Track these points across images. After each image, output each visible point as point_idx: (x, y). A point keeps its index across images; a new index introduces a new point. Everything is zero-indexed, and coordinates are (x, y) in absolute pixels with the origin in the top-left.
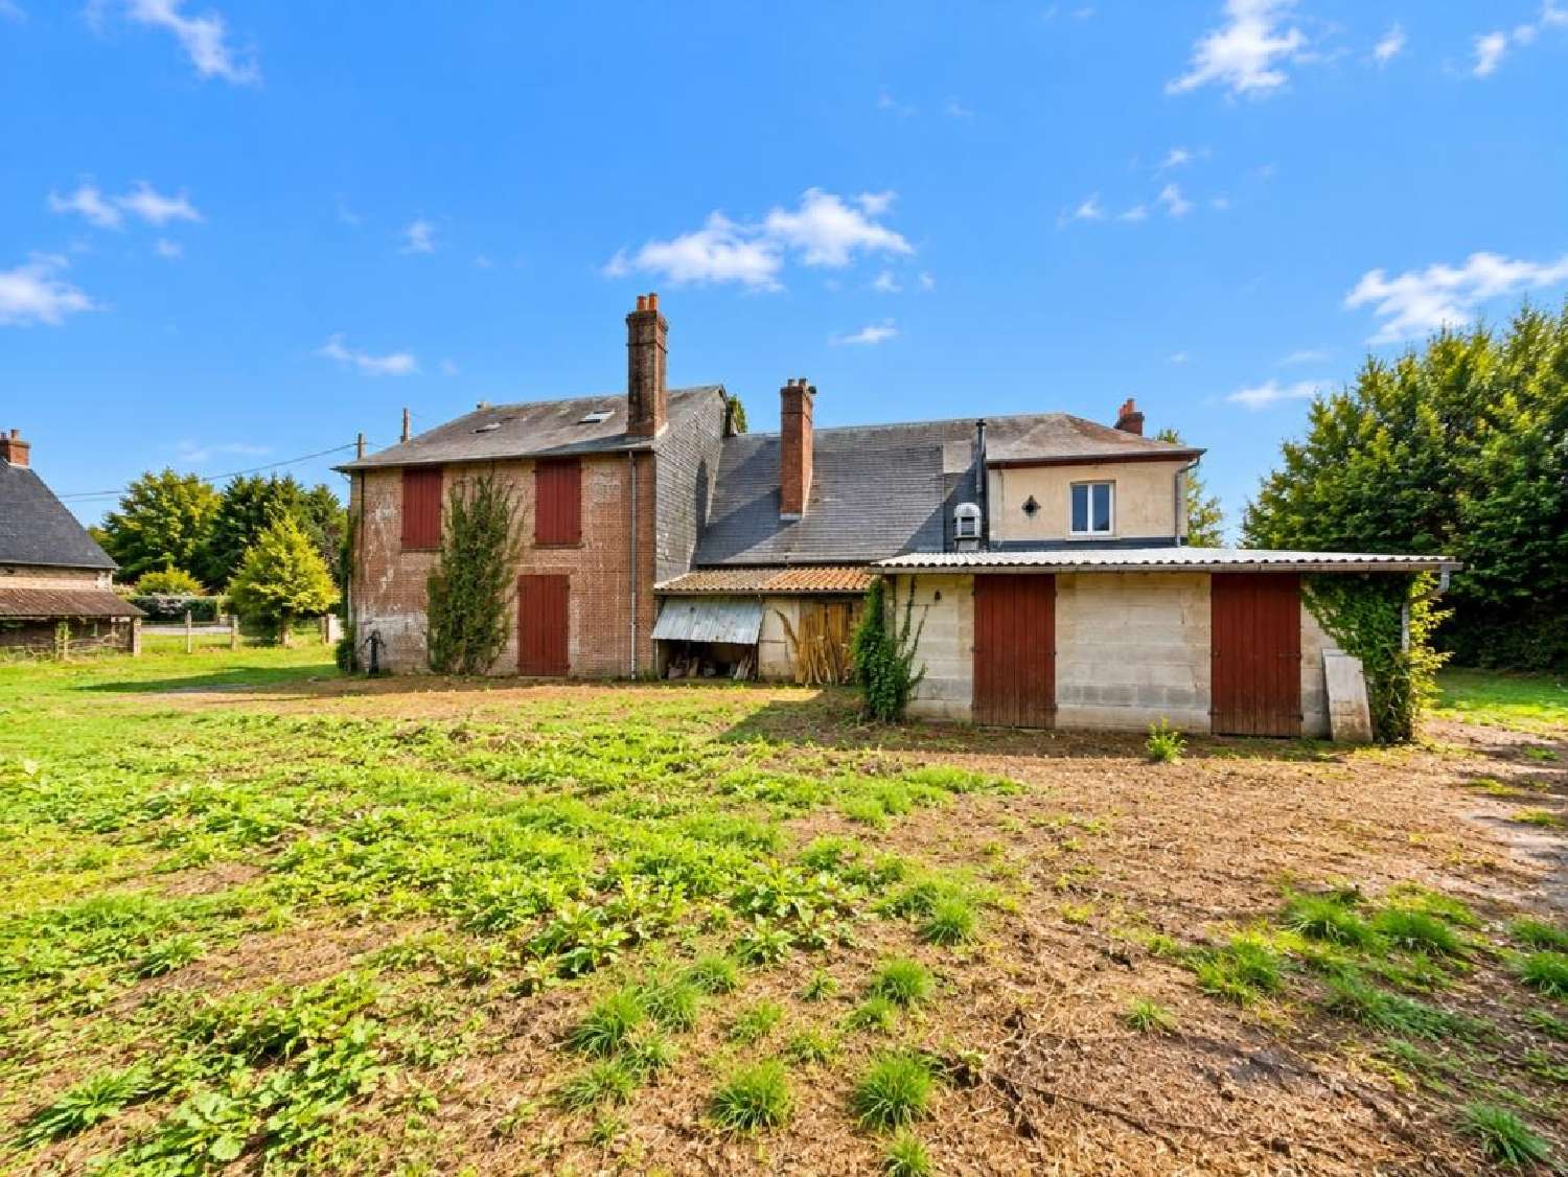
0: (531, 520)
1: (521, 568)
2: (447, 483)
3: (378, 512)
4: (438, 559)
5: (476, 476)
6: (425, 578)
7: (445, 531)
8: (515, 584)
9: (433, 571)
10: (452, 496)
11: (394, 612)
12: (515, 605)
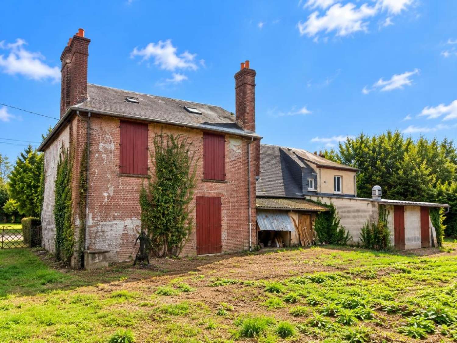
0: (201, 163)
1: (196, 192)
2: (151, 134)
3: (101, 145)
4: (146, 182)
5: (169, 134)
6: (137, 195)
7: (150, 164)
8: (194, 201)
9: (144, 191)
10: (155, 143)
11: (114, 218)
12: (194, 214)
